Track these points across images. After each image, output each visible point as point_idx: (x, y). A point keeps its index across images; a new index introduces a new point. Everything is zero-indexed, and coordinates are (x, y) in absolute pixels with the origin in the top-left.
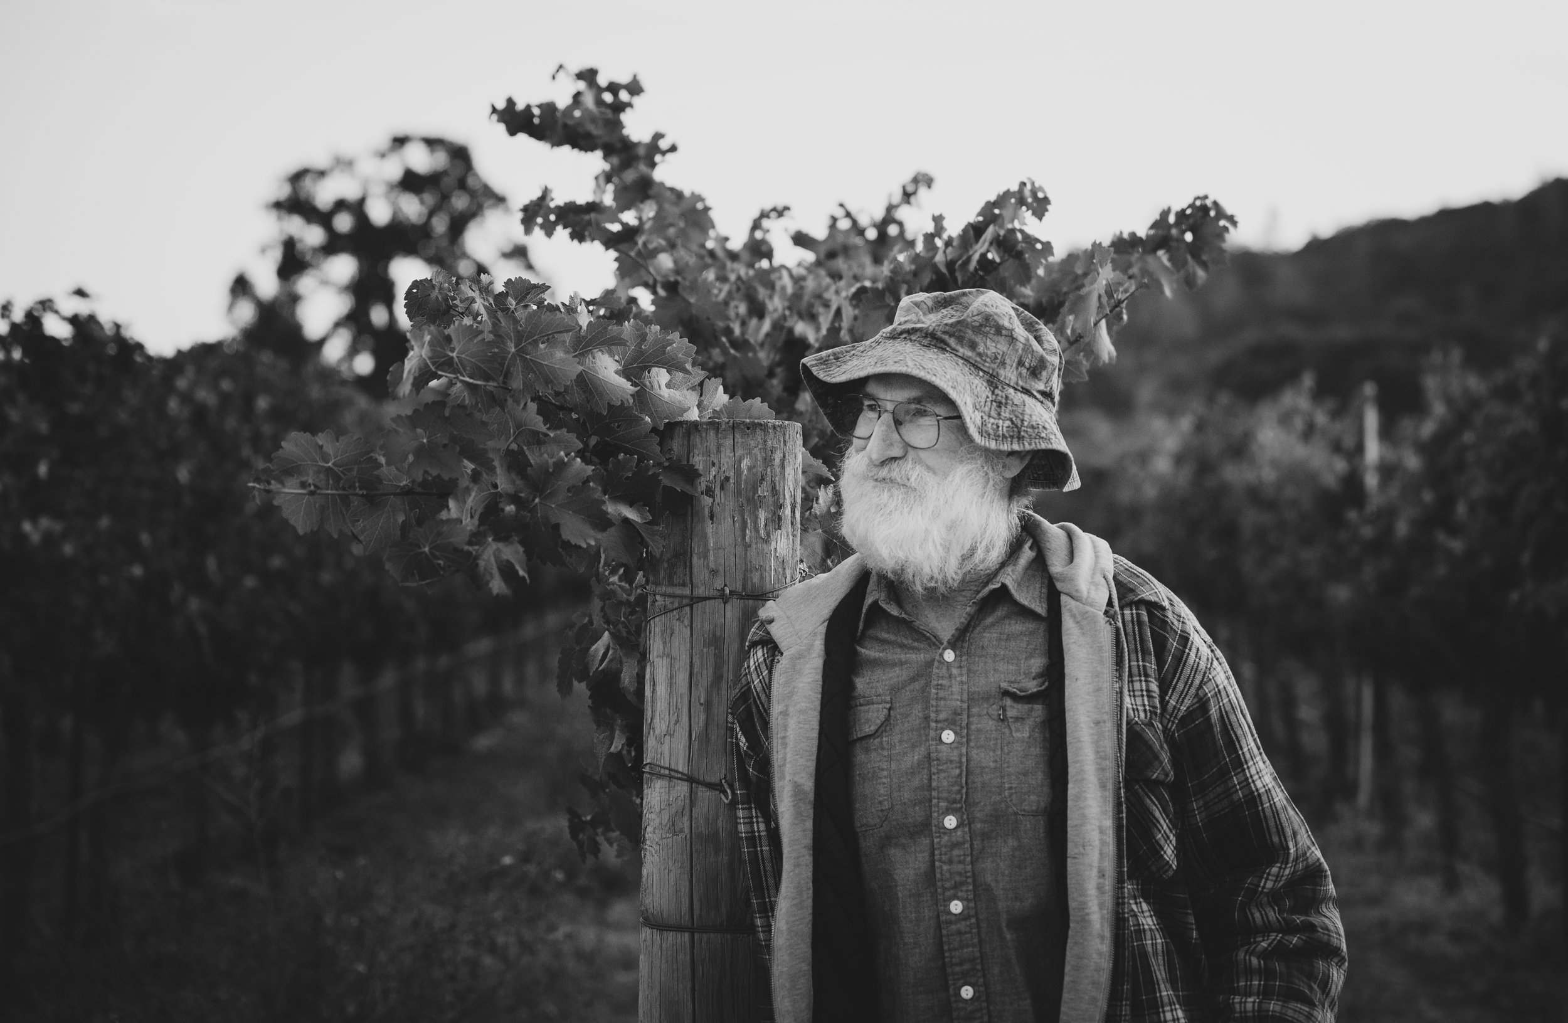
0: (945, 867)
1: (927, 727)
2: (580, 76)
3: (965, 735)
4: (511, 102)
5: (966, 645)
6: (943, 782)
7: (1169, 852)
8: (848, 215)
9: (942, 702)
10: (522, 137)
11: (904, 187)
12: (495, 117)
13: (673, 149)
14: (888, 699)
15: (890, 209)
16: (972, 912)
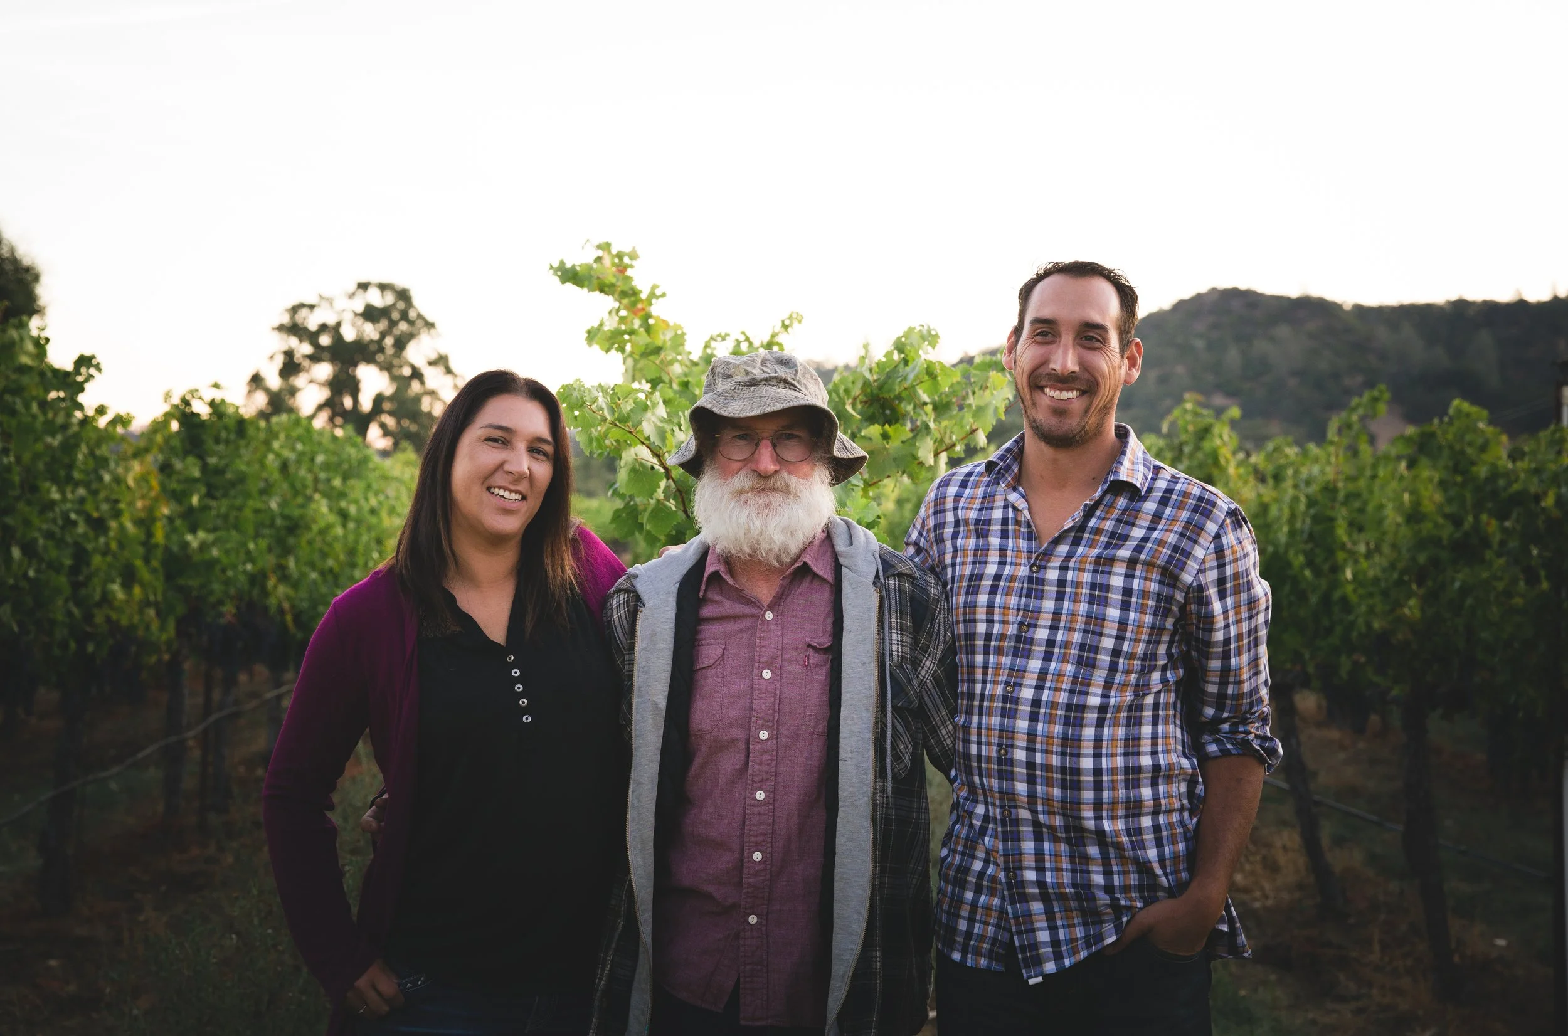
0: (757, 767)
1: (751, 667)
2: (599, 247)
3: (778, 674)
4: (562, 263)
5: (781, 608)
6: (762, 705)
7: (907, 758)
8: (747, 339)
9: (764, 649)
10: (569, 285)
11: (783, 322)
12: (552, 272)
13: (664, 295)
14: (723, 642)
15: (773, 336)
16: (771, 801)
